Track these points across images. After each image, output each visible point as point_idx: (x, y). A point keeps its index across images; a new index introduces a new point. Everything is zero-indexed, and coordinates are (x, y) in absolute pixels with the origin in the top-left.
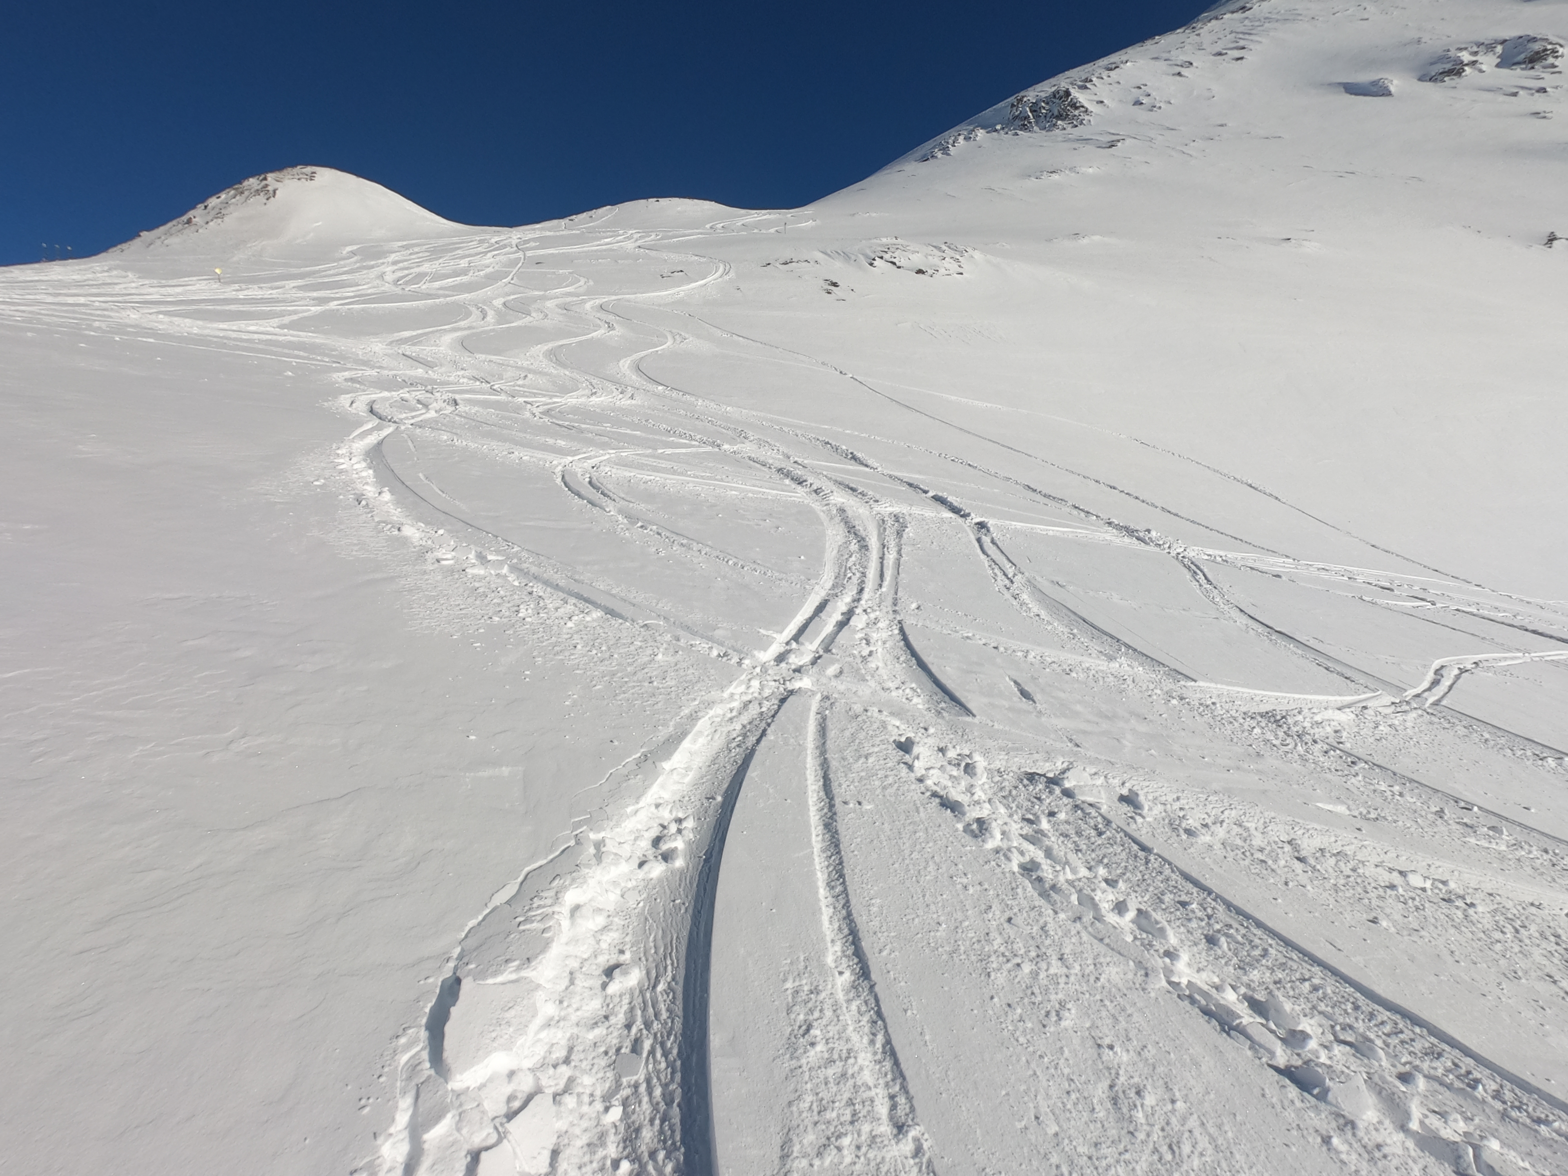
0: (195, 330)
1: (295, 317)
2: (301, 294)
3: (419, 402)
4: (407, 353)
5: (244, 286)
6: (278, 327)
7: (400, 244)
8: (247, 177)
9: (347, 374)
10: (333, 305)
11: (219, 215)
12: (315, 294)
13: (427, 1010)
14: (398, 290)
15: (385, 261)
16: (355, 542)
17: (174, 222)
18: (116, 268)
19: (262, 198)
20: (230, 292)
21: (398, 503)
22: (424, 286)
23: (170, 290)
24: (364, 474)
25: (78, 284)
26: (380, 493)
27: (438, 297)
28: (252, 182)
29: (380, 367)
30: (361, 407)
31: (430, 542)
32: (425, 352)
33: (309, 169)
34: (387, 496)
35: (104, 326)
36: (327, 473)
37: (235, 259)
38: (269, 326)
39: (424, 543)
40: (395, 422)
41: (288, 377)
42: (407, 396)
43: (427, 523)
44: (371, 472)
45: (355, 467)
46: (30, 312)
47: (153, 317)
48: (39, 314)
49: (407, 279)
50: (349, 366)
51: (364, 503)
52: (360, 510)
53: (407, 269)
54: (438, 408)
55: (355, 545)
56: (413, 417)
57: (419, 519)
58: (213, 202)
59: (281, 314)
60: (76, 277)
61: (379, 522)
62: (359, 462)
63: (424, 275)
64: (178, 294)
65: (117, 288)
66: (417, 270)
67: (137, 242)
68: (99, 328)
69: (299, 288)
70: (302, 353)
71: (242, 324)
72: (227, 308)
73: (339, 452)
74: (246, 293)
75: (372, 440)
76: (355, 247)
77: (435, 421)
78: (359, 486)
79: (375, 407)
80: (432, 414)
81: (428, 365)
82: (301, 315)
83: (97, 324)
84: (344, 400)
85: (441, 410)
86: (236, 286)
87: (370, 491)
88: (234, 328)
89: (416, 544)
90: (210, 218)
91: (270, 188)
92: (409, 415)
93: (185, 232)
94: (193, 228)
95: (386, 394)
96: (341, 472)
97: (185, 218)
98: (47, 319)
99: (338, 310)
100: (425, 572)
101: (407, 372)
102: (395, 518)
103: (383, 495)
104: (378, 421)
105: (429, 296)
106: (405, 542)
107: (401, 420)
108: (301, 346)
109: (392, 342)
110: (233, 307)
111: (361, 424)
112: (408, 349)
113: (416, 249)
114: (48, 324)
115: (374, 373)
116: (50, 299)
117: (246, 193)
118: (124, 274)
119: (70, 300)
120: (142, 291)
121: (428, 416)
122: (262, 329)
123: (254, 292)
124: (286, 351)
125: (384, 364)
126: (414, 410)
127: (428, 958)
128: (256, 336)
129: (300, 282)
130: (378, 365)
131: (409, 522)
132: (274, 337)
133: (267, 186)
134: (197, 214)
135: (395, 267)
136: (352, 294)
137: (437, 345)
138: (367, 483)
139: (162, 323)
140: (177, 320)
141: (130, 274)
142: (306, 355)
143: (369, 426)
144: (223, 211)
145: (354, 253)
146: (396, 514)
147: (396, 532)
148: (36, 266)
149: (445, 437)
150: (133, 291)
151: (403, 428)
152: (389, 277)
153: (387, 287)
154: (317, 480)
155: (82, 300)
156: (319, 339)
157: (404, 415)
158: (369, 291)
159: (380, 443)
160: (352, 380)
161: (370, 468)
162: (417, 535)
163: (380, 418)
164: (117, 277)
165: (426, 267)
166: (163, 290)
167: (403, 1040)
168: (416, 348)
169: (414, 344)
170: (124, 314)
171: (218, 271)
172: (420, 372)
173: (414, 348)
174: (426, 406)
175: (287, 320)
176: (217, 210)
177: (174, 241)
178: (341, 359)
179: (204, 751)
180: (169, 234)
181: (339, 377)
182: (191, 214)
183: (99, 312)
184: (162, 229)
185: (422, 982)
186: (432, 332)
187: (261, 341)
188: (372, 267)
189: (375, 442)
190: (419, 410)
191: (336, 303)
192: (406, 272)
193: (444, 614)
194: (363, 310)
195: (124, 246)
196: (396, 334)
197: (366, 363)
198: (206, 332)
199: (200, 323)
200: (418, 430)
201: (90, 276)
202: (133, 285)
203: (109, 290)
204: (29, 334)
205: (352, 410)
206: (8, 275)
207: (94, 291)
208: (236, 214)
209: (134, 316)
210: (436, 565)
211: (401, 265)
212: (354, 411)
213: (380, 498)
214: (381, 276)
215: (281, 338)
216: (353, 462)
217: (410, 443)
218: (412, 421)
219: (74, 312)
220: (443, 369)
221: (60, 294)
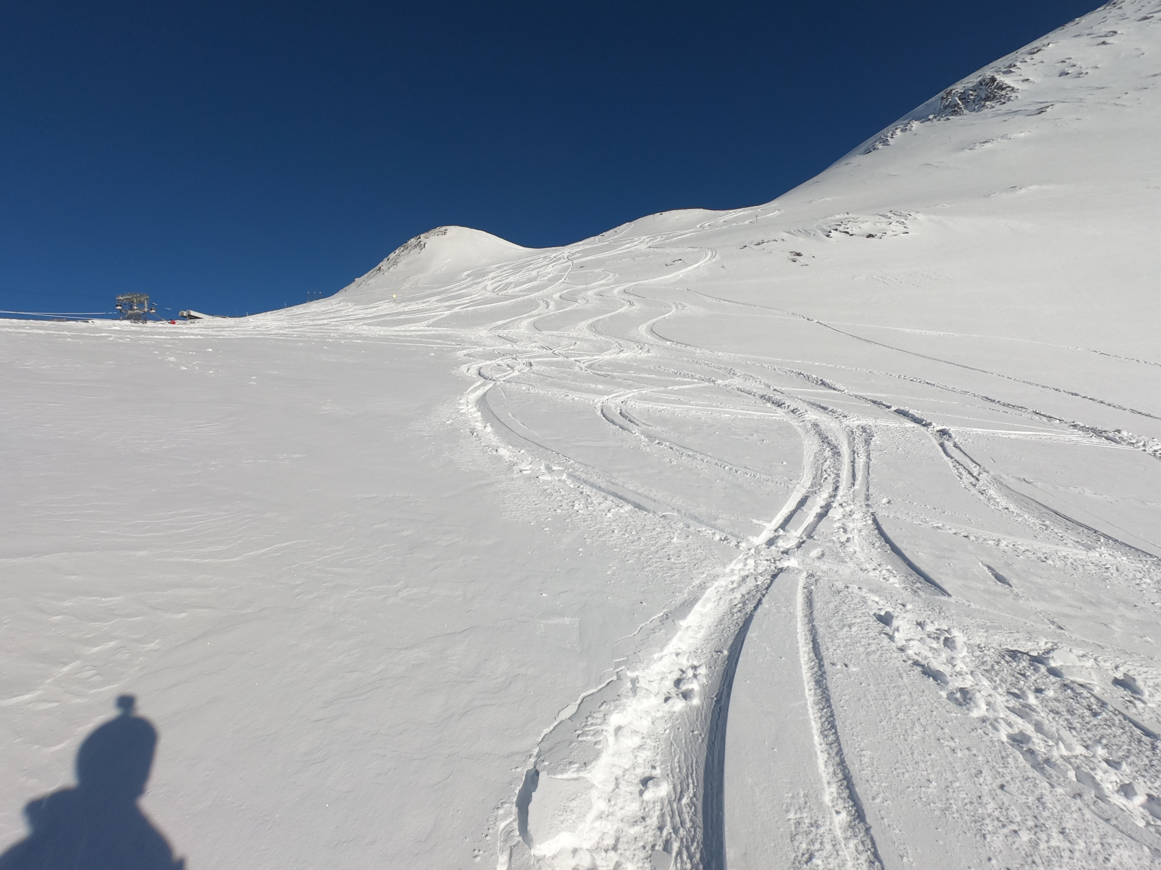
0: (382, 333)
1: (436, 319)
2: (439, 304)
3: (508, 366)
4: (500, 335)
5: (408, 304)
6: (426, 326)
7: (496, 266)
8: (409, 239)
9: (465, 352)
10: (457, 309)
11: (395, 263)
12: (447, 304)
13: (517, 792)
14: (494, 295)
15: (487, 278)
16: (470, 460)
17: (372, 270)
18: (343, 301)
19: (417, 250)
20: (401, 308)
21: (496, 433)
22: (510, 291)
23: (369, 311)
24: (475, 415)
25: (324, 313)
26: (485, 427)
27: (519, 296)
28: (413, 241)
29: (485, 345)
30: (473, 372)
31: (515, 459)
32: (511, 333)
33: (444, 228)
34: (489, 429)
35: (336, 335)
36: (454, 416)
37: (403, 288)
38: (421, 326)
39: (512, 459)
40: (494, 380)
41: (432, 356)
42: (500, 362)
43: (514, 446)
44: (479, 413)
45: (470, 411)
46: (301, 331)
47: (361, 327)
48: (305, 332)
49: (500, 287)
50: (466, 346)
51: (475, 434)
52: (473, 438)
53: (500, 281)
54: (520, 369)
55: (470, 462)
56: (504, 376)
57: (509, 443)
58: (392, 256)
59: (428, 318)
60: (323, 309)
61: (484, 447)
62: (473, 408)
63: (511, 283)
64: (374, 312)
65: (343, 312)
66: (506, 281)
67: (353, 285)
68: (334, 337)
69: (438, 301)
70: (439, 341)
71: (406, 327)
72: (399, 317)
73: (461, 401)
74: (409, 307)
75: (480, 392)
76: (469, 272)
77: (518, 377)
78: (472, 423)
79: (482, 371)
80: (516, 373)
81: (513, 341)
82: (439, 317)
83: (333, 335)
84: (464, 368)
85: (521, 370)
86: (404, 304)
87: (479, 426)
88: (403, 329)
89: (507, 460)
90: (390, 265)
91: (422, 243)
92: (502, 375)
93: (377, 275)
94: (382, 273)
95: (488, 362)
96: (462, 414)
97: (377, 267)
98: (308, 334)
99: (460, 312)
100: (513, 479)
101: (501, 347)
102: (494, 443)
103: (487, 428)
104: (483, 380)
105: (513, 297)
106: (500, 459)
107: (497, 378)
108: (439, 337)
109: (491, 329)
110: (402, 317)
111: (473, 383)
112: (501, 332)
113: (505, 268)
114: (309, 337)
115: (481, 349)
116: (311, 323)
117: (410, 248)
118: (346, 304)
119: (320, 322)
120: (356, 313)
121: (514, 374)
122: (418, 328)
123: (414, 306)
124: (431, 340)
125: (487, 343)
126: (505, 372)
127: (517, 753)
128: (414, 333)
129: (438, 297)
130: (483, 344)
131: (503, 446)
132: (424, 333)
133: (420, 242)
134: (384, 264)
135: (493, 281)
136: (468, 301)
137: (518, 328)
138: (477, 421)
139: (365, 330)
140: (372, 328)
141: (350, 304)
142: (442, 342)
143: (478, 384)
144: (397, 261)
145: (469, 275)
146: (495, 440)
147: (495, 453)
148: (304, 305)
149: (525, 388)
150: (351, 313)
151: (498, 383)
152: (490, 288)
153: (488, 294)
154: (448, 420)
155: (326, 321)
156: (449, 331)
157: (499, 375)
158: (478, 298)
159: (485, 395)
160: (468, 355)
161: (479, 411)
162: (508, 454)
163: (485, 378)
164: (343, 306)
165: (511, 279)
166: (366, 311)
167: (501, 812)
168: (506, 331)
169: (505, 329)
170: (346, 327)
171: (394, 296)
172: (509, 346)
173: (504, 331)
174: (512, 368)
175: (431, 321)
176: (394, 260)
177: (371, 281)
178: (462, 342)
179: (385, 596)
180: (369, 278)
181: (461, 354)
182: (380, 265)
183: (334, 328)
184: (366, 275)
185: (513, 770)
186: (516, 320)
187: (417, 336)
188: (480, 283)
189: (482, 394)
190: (508, 371)
191: (459, 307)
192: (500, 283)
193: (525, 508)
194: (474, 310)
195: (347, 288)
196: (494, 324)
197: (477, 344)
198: (388, 333)
199: (385, 328)
200: (508, 384)
201: (330, 307)
202: (351, 310)
203: (339, 314)
204: (300, 344)
205: (468, 374)
206: (291, 312)
207: (332, 315)
208: (404, 261)
209: (351, 328)
210: (520, 474)
211: (496, 279)
212: (469, 375)
213: (485, 430)
214: (485, 288)
215: (428, 333)
216: (469, 407)
217: (503, 394)
218: (504, 379)
219: (322, 329)
220: (523, 343)
221: (315, 320)
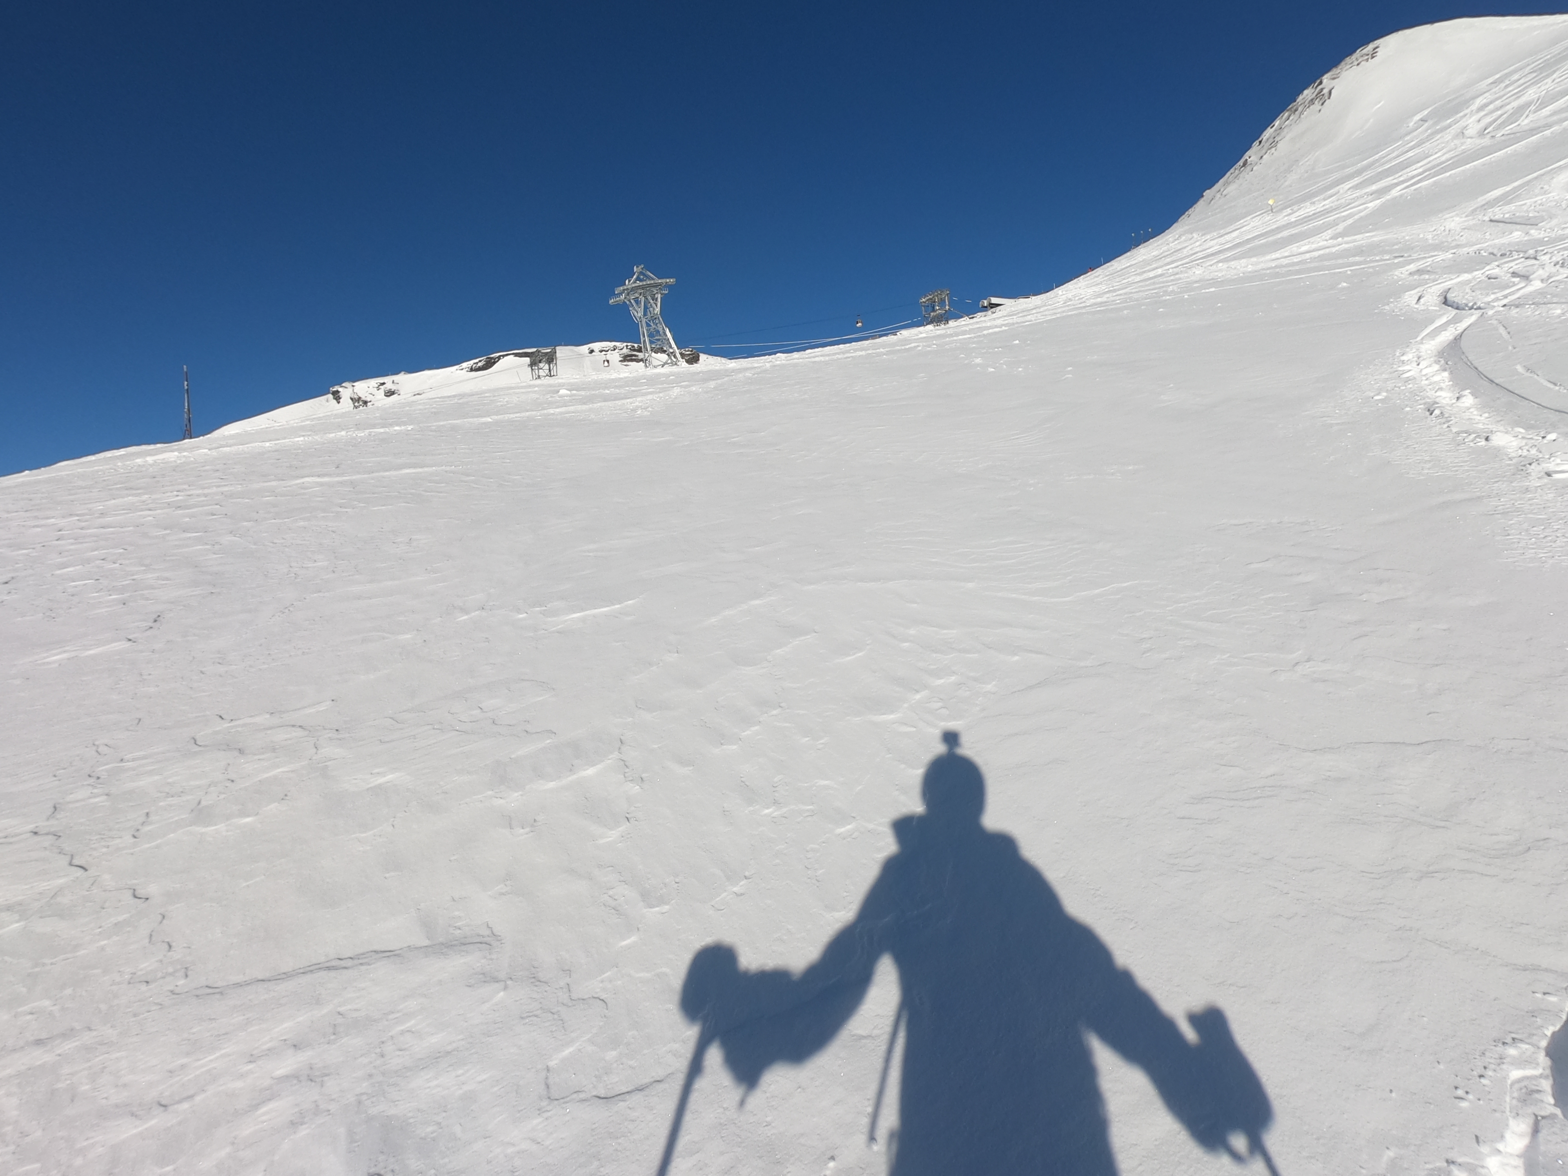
0: (1250, 268)
1: (1350, 221)
2: (1358, 193)
3: (1514, 274)
4: (1497, 217)
5: (1295, 208)
6: (1331, 238)
7: (1490, 80)
8: (1301, 92)
9: (1412, 267)
10: (1395, 192)
11: (1274, 144)
12: (1374, 187)
13: (1549, 1033)
14: (1486, 141)
15: (1466, 111)
16: (1427, 458)
17: (1232, 170)
18: (1185, 233)
19: (1317, 106)
20: (1282, 219)
21: (1483, 407)
22: (1525, 122)
23: (1227, 237)
24: (1437, 378)
25: (1157, 258)
26: (1458, 398)
27: (1549, 126)
28: (1308, 93)
29: (1458, 246)
30: (1432, 298)
31: (1534, 451)
32: (1525, 208)
33: (1371, 46)
34: (1468, 400)
35: (1175, 288)
36: (1390, 385)
37: (1287, 183)
38: (1321, 241)
39: (1525, 453)
40: (1479, 308)
41: (1344, 288)
42: (1496, 271)
43: (1528, 427)
44: (1446, 374)
45: (1424, 372)
46: (1125, 294)
47: (1214, 267)
48: (1132, 293)
49: (1499, 122)
50: (1415, 256)
51: (1437, 412)
52: (1432, 420)
53: (1497, 109)
54: (1545, 276)
55: (1426, 462)
56: (1505, 297)
57: (1517, 424)
58: (1268, 133)
59: (1335, 223)
60: (1155, 253)
61: (1458, 433)
62: (1430, 366)
63: (1528, 104)
64: (1234, 239)
65: (1185, 251)
66: (1515, 104)
67: (1201, 203)
68: (1172, 291)
69: (1356, 187)
70: (1357, 259)
71: (1294, 248)
72: (1279, 236)
73: (1405, 358)
74: (1297, 214)
75: (1447, 336)
76: (1426, 112)
77: (1541, 293)
78: (1431, 393)
79: (1450, 296)
80: (1536, 285)
81: (1531, 223)
82: (1356, 217)
83: (1171, 288)
84: (1410, 298)
85: (1549, 277)
86: (1289, 211)
87: (1445, 397)
88: (1286, 254)
89: (1514, 455)
90: (1264, 151)
91: (1325, 91)
92: (1499, 295)
93: (1241, 175)
94: (1248, 168)
95: (1466, 277)
96: (1408, 380)
97: (1241, 163)
98: (1135, 296)
99: (1401, 196)
100: (1527, 490)
101: (1496, 241)
102: (1481, 426)
103: (1463, 399)
104: (1455, 312)
105: (1533, 131)
106: (1497, 453)
107: (1488, 303)
108: (1359, 251)
109: (1475, 210)
110: (1285, 234)
111: (1432, 322)
112: (1498, 213)
113: (1516, 77)
114: (1137, 300)
115: (1449, 255)
116: (1138, 278)
117: (1300, 109)
118: (1190, 236)
119: (1151, 274)
120: (1204, 247)
121: (1529, 289)
122: (1314, 246)
123: (1308, 209)
124: (1340, 261)
125: (1463, 240)
126: (1507, 287)
127: (1546, 970)
128: (1308, 256)
129: (1356, 181)
130: (1454, 244)
131: (1502, 428)
132: (1327, 251)
133: (1322, 90)
134: (1252, 155)
135: (1482, 113)
136: (1421, 170)
137: (1545, 193)
138: (1441, 389)
139: (1221, 270)
140: (1233, 264)
141: (1195, 235)
142: (1362, 259)
143: (1444, 320)
144: (1276, 139)
145: (1424, 120)
146: (1481, 420)
147: (1483, 443)
148: (1128, 254)
149: (1559, 311)
150: (1198, 249)
151: (1490, 313)
152: (1471, 131)
153: (1468, 144)
154: (1378, 394)
155: (1160, 271)
156: (1376, 237)
157: (1493, 297)
158: (1443, 159)
159: (1458, 339)
160: (1419, 272)
161: (1445, 370)
162: (1514, 444)
163: (1457, 308)
164: (1185, 241)
165: (1531, 94)
166: (1222, 240)
167: (1512, 1051)
168: (1512, 207)
169: (1509, 203)
170: (1191, 272)
171: (1271, 202)
172: (1517, 235)
173: (1507, 208)
174: (1526, 278)
175: (1340, 227)
176: (1271, 140)
177: (1232, 189)
178: (1404, 252)
180: (1227, 183)
181: (1402, 273)
182: (1246, 156)
183: (1172, 278)
184: (1222, 181)
185: (1539, 995)
186: (1536, 178)
187: (1313, 259)
188: (1449, 126)
189: (1451, 338)
190: (1514, 284)
191: (1399, 188)
192: (1499, 112)
193: (1558, 543)
194: (1435, 182)
195: (1190, 211)
196: (1480, 199)
197: (1439, 247)
198: (1260, 267)
199: (1254, 259)
200: (1514, 311)
201: (1165, 248)
202: (1198, 244)
203: (1180, 255)
204: (1125, 312)
205: (1420, 307)
206: (1110, 269)
207: (1168, 260)
208: (1288, 137)
209: (1198, 272)
210: (1546, 480)
211: (1491, 107)
212: (1423, 308)
213: (1459, 404)
214: (1462, 134)
215: (1334, 250)
216: (1421, 366)
217: (1502, 330)
218: (1505, 302)
219: (1154, 283)
220: (1554, 222)
221: (1144, 272)
